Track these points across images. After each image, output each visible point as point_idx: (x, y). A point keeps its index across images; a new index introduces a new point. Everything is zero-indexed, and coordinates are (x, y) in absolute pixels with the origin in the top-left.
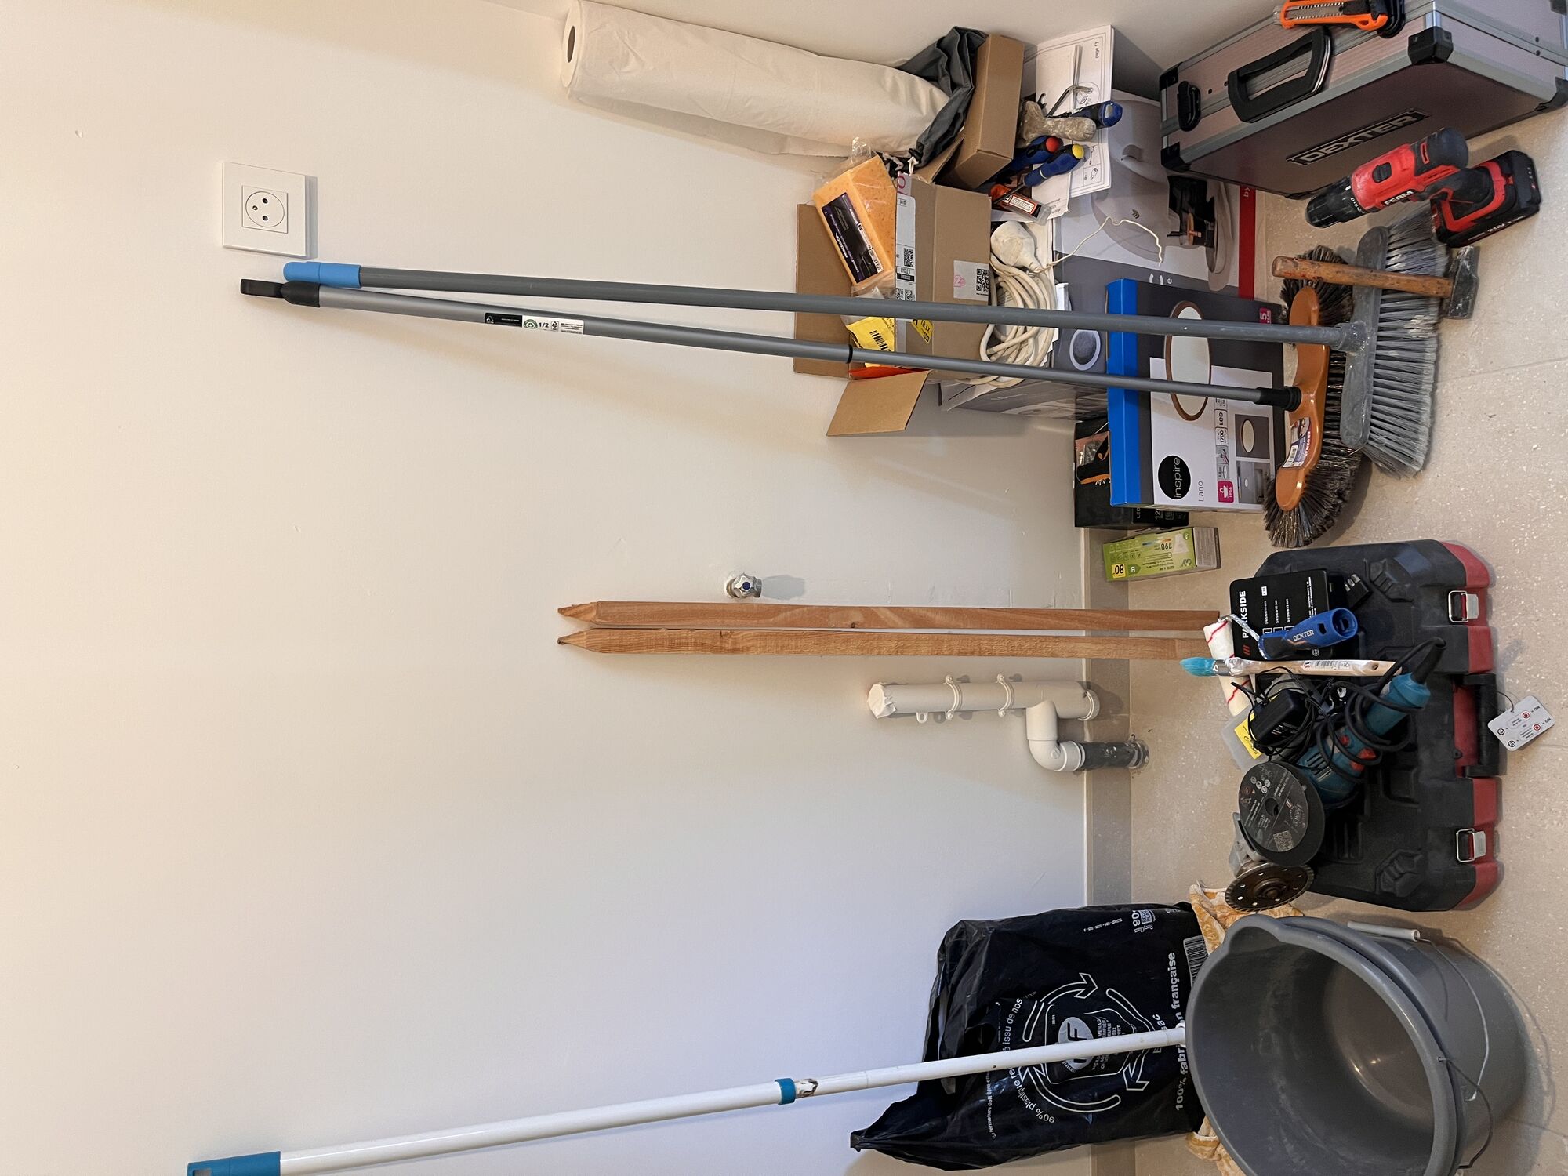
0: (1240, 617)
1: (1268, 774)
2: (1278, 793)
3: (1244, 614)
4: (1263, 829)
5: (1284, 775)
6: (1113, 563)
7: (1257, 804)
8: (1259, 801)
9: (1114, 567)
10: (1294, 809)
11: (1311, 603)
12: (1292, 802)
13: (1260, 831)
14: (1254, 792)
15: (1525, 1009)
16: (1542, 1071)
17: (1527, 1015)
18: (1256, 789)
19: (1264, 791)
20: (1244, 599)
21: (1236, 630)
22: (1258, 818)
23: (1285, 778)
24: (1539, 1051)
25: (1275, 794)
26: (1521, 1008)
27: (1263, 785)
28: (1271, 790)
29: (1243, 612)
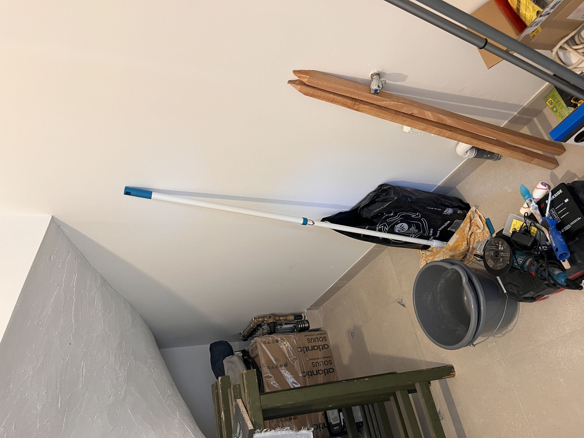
0: (552, 195)
1: (505, 247)
2: (502, 254)
3: (554, 196)
4: (489, 254)
5: (508, 254)
6: (552, 98)
7: (494, 248)
8: (496, 248)
9: (550, 99)
10: (501, 263)
11: (572, 223)
12: (502, 260)
13: (488, 253)
14: (497, 244)
15: (516, 320)
16: (505, 331)
17: (515, 321)
18: (498, 245)
19: (500, 248)
20: (560, 193)
21: (546, 197)
22: (491, 250)
23: (507, 255)
24: (509, 328)
25: (501, 253)
26: (516, 319)
27: (501, 247)
28: (502, 251)
29: (555, 196)
